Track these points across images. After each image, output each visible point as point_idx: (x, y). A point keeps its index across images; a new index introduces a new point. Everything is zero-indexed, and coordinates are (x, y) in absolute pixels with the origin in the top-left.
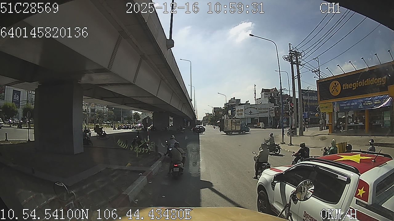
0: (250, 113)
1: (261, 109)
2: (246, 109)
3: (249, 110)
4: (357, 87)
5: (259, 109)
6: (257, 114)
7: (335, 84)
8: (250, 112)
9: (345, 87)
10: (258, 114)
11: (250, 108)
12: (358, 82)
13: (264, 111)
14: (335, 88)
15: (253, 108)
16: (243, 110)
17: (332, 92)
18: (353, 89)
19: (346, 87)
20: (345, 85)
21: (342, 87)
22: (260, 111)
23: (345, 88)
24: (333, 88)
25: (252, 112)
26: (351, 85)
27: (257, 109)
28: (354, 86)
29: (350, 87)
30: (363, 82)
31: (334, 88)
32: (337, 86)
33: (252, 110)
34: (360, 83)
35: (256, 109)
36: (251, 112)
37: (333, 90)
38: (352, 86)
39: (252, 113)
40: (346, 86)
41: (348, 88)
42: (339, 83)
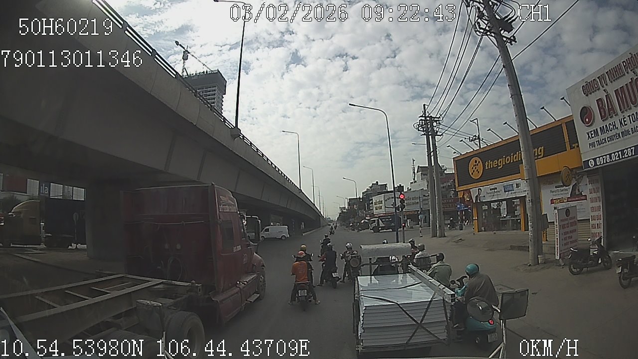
1: (409, 199)
3: (391, 201)
4: (503, 165)
7: (476, 162)
8: (392, 205)
9: (488, 165)
11: (392, 198)
12: (505, 158)
14: (476, 168)
16: (382, 201)
17: (472, 174)
18: (499, 168)
20: (488, 162)
21: (484, 166)
22: (407, 201)
23: (488, 167)
26: (495, 162)
28: (500, 163)
29: (495, 165)
30: (512, 157)
31: (474, 168)
32: (478, 165)
34: (508, 159)
37: (474, 171)
38: (498, 164)
40: (490, 164)
41: (492, 167)
42: (480, 160)
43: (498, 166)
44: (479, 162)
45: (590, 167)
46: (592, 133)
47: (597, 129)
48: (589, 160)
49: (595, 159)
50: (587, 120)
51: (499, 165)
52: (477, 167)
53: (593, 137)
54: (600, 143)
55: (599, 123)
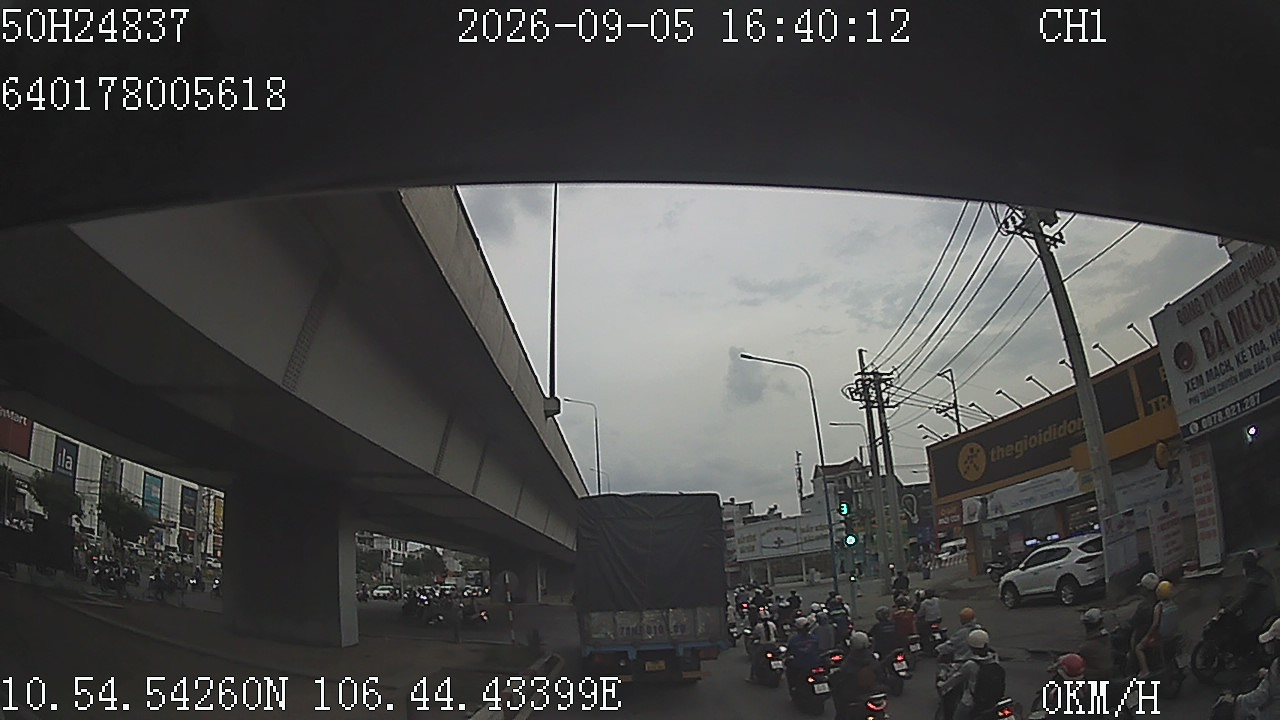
0: (777, 545)
1: (809, 529)
2: (763, 534)
3: (773, 536)
4: (1024, 452)
5: (803, 531)
6: (798, 544)
7: (972, 450)
8: (776, 543)
9: (996, 454)
10: (801, 543)
11: (776, 529)
12: (1027, 439)
13: (819, 533)
14: (971, 462)
15: (787, 528)
16: (754, 536)
17: (965, 472)
18: (1017, 457)
19: (998, 456)
20: (995, 449)
21: (988, 456)
22: (805, 535)
23: (996, 457)
24: (966, 462)
25: (782, 542)
26: (1009, 449)
27: (798, 531)
28: (1020, 449)
29: (1009, 452)
30: (1041, 435)
31: (969, 462)
32: (976, 455)
33: (784, 535)
34: (1033, 440)
35: (795, 530)
36: (779, 542)
38: (1014, 451)
39: (782, 545)
40: (999, 452)
41: (1003, 456)
42: (979, 447)
43: (1015, 454)
44: (978, 451)
45: (1191, 434)
46: (1194, 381)
47: (1201, 376)
48: (1189, 425)
49: (1199, 422)
50: (1185, 363)
51: (1017, 451)
52: (974, 459)
53: (1195, 389)
54: (1205, 395)
55: (1204, 365)
